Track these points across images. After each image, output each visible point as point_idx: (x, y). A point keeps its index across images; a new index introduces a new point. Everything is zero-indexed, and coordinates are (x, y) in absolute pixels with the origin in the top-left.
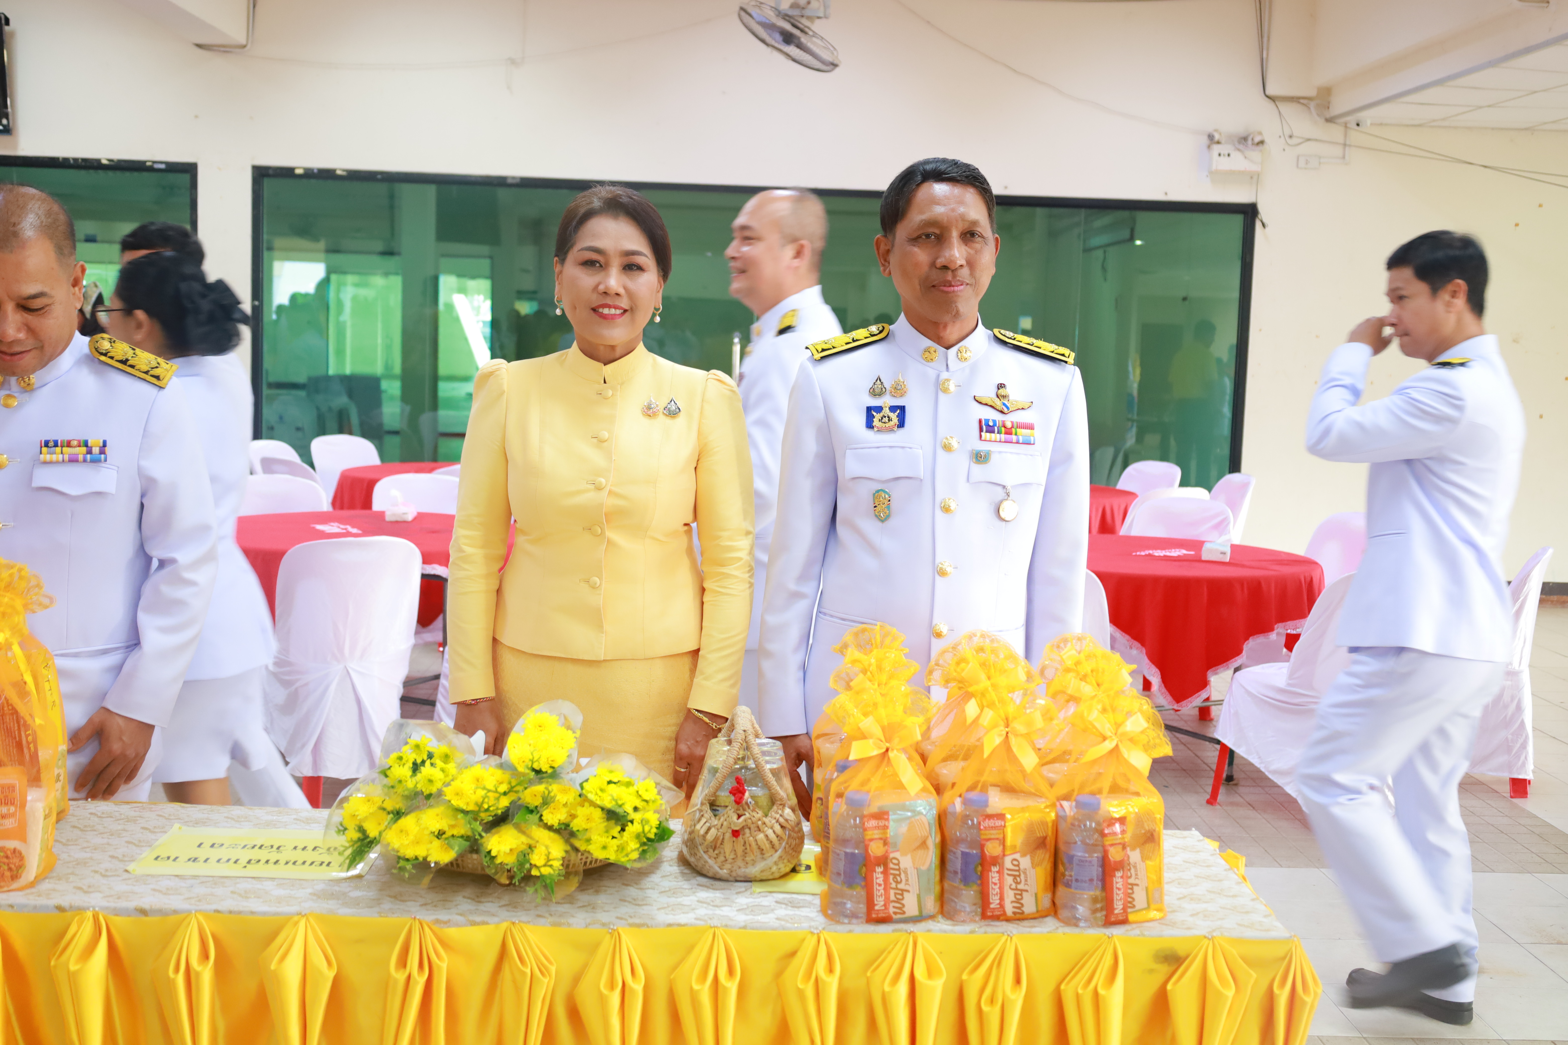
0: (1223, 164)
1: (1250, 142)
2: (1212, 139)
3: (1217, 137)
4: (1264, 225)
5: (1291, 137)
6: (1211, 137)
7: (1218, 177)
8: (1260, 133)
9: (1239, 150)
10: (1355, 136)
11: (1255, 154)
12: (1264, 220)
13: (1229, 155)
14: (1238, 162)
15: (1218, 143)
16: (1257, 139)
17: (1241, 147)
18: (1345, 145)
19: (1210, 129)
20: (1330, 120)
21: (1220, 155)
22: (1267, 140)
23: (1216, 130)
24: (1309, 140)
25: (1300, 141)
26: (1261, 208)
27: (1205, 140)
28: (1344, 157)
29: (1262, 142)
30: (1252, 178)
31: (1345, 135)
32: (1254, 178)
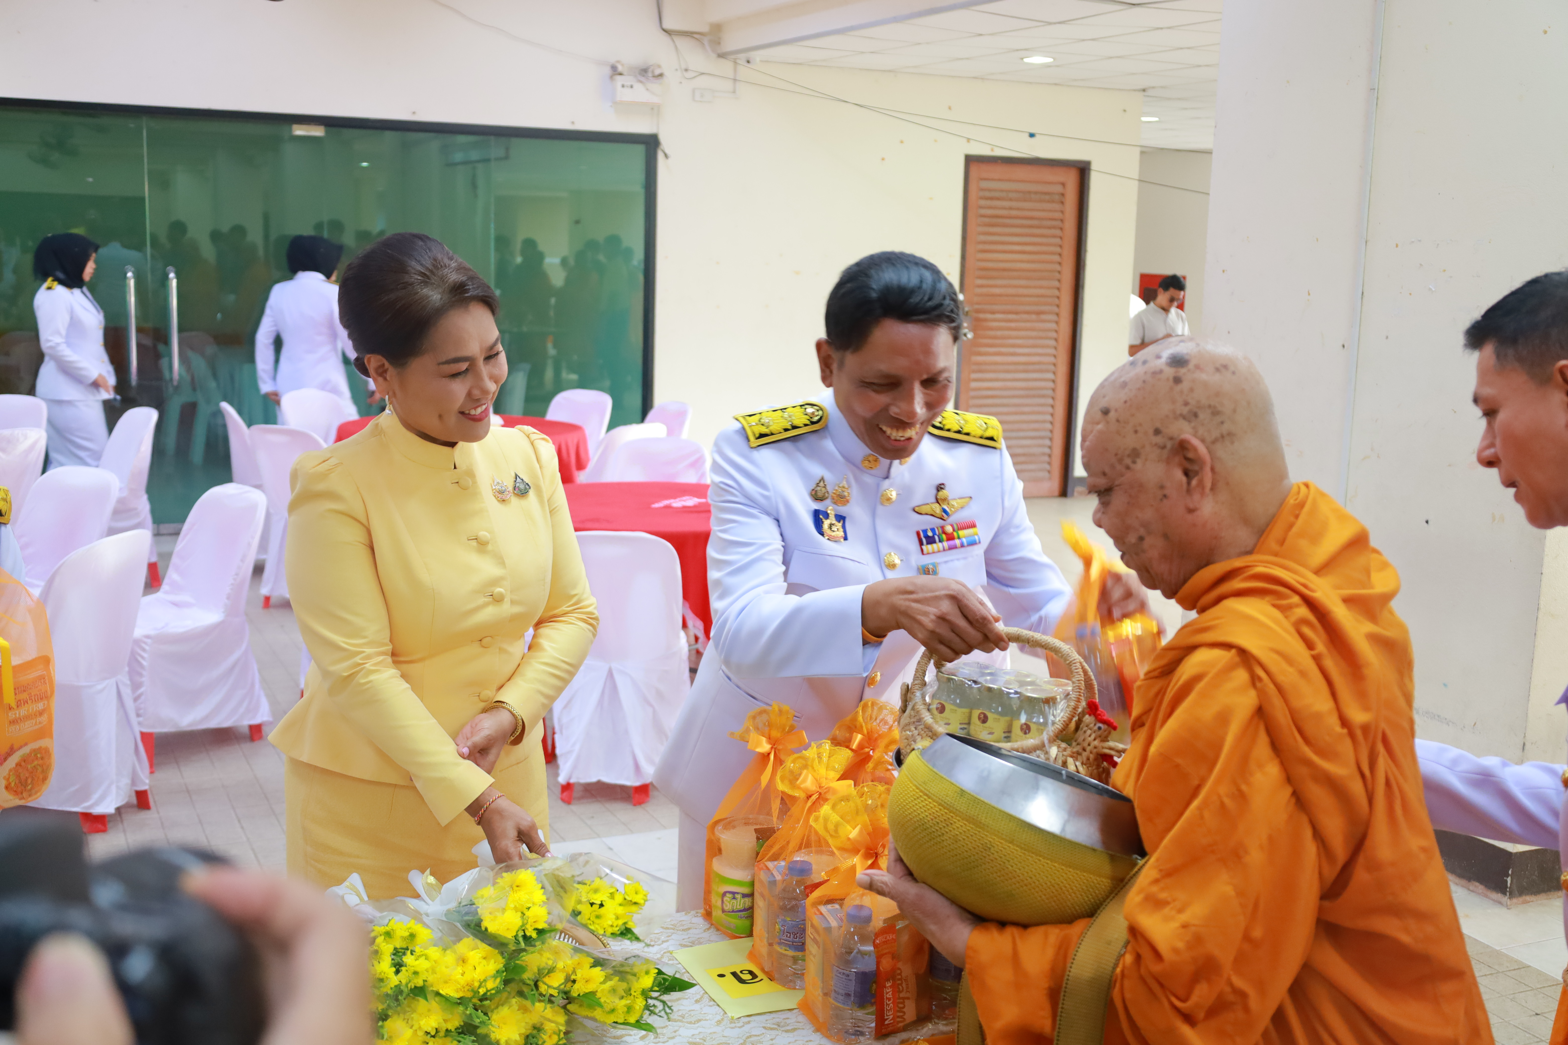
0: (626, 95)
1: (650, 75)
2: (615, 71)
3: (620, 68)
4: (666, 156)
5: (686, 70)
6: (614, 68)
7: (622, 108)
8: (659, 66)
9: (641, 82)
10: (744, 71)
11: (655, 86)
12: (667, 151)
13: (632, 87)
14: (640, 93)
15: (621, 74)
16: (657, 72)
17: (642, 79)
18: (735, 80)
19: (612, 60)
20: (722, 56)
21: (623, 86)
22: (666, 73)
23: (618, 62)
24: (703, 74)
25: (694, 74)
26: (662, 139)
27: (608, 71)
28: (734, 92)
29: (661, 75)
30: (652, 109)
31: (735, 70)
32: (654, 110)
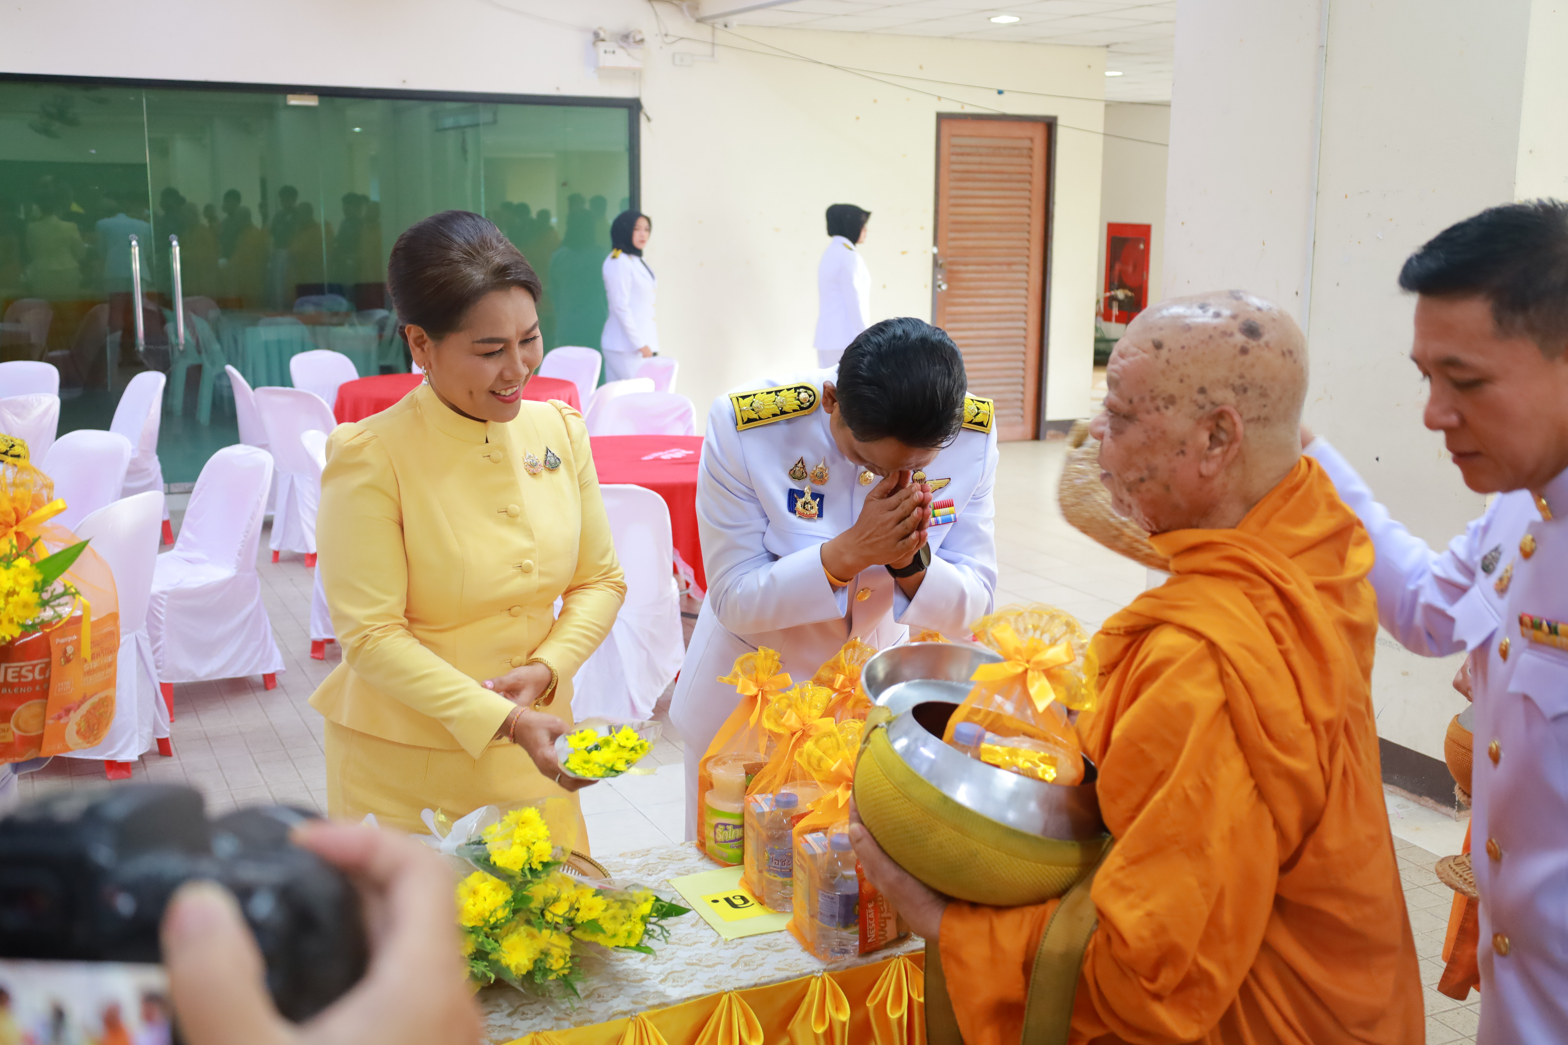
0: (608, 61)
1: (631, 40)
2: (597, 38)
3: (602, 35)
4: (649, 119)
5: (666, 35)
6: (596, 35)
7: (605, 73)
8: (640, 32)
9: (622, 47)
10: (722, 36)
11: (636, 51)
12: (649, 114)
13: (614, 52)
14: (621, 58)
15: (603, 40)
16: (638, 38)
17: (624, 45)
18: (713, 44)
19: (595, 27)
20: (700, 21)
21: (605, 52)
22: (647, 38)
23: (600, 28)
24: (682, 38)
25: (673, 39)
26: (644, 102)
27: (590, 37)
28: (713, 56)
29: (642, 41)
30: (634, 73)
31: (713, 35)
32: (636, 75)
